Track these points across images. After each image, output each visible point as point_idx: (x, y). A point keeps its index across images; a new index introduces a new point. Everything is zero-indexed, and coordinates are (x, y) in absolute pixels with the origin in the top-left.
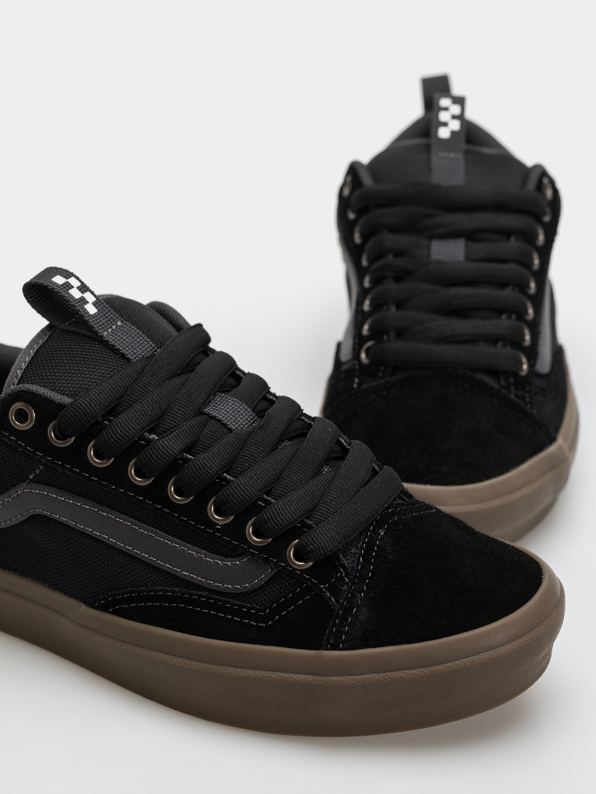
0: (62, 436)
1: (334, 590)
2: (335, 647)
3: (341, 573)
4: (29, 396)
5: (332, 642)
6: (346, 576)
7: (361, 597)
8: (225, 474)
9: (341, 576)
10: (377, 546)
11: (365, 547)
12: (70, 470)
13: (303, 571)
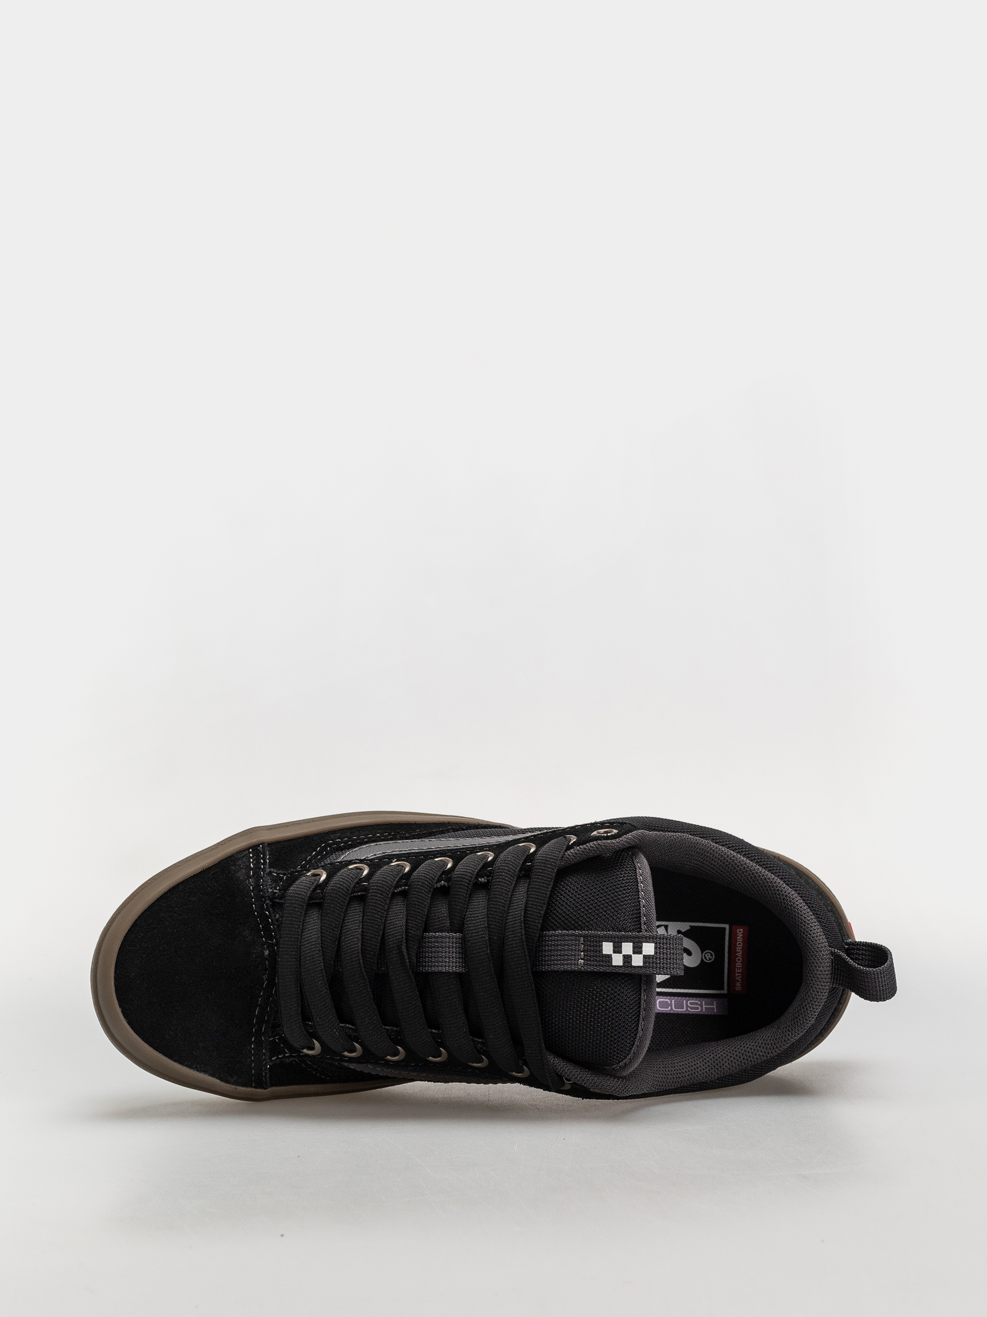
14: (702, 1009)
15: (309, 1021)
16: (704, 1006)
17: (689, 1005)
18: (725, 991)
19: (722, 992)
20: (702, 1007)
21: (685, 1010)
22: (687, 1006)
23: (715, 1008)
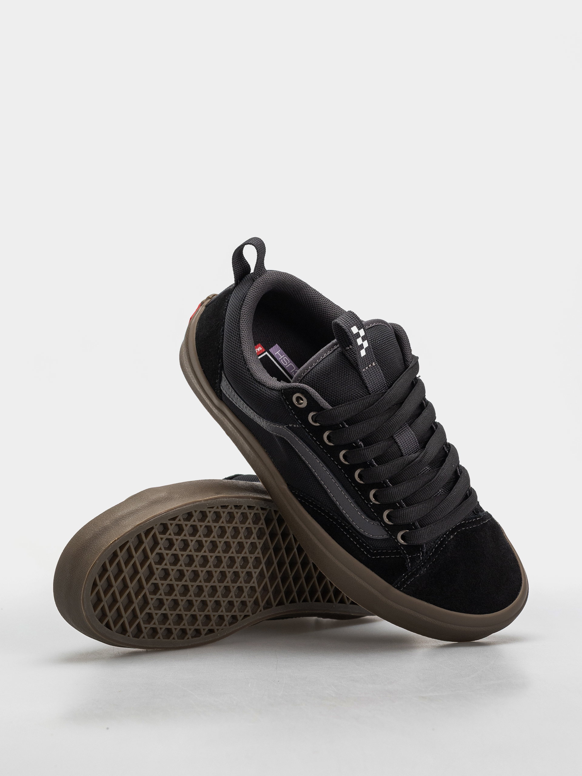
0: (315, 419)
1: (413, 560)
2: (398, 588)
3: (420, 554)
4: (308, 395)
5: (399, 585)
6: (422, 556)
7: (424, 570)
8: (387, 480)
9: (419, 555)
10: (446, 545)
11: (439, 543)
12: (312, 437)
13: (402, 545)
14: (284, 357)
15: (468, 495)
16: (282, 357)
17: (287, 364)
18: (266, 353)
19: (268, 354)
20: (283, 358)
21: (291, 364)
22: (288, 364)
23: (278, 352)
